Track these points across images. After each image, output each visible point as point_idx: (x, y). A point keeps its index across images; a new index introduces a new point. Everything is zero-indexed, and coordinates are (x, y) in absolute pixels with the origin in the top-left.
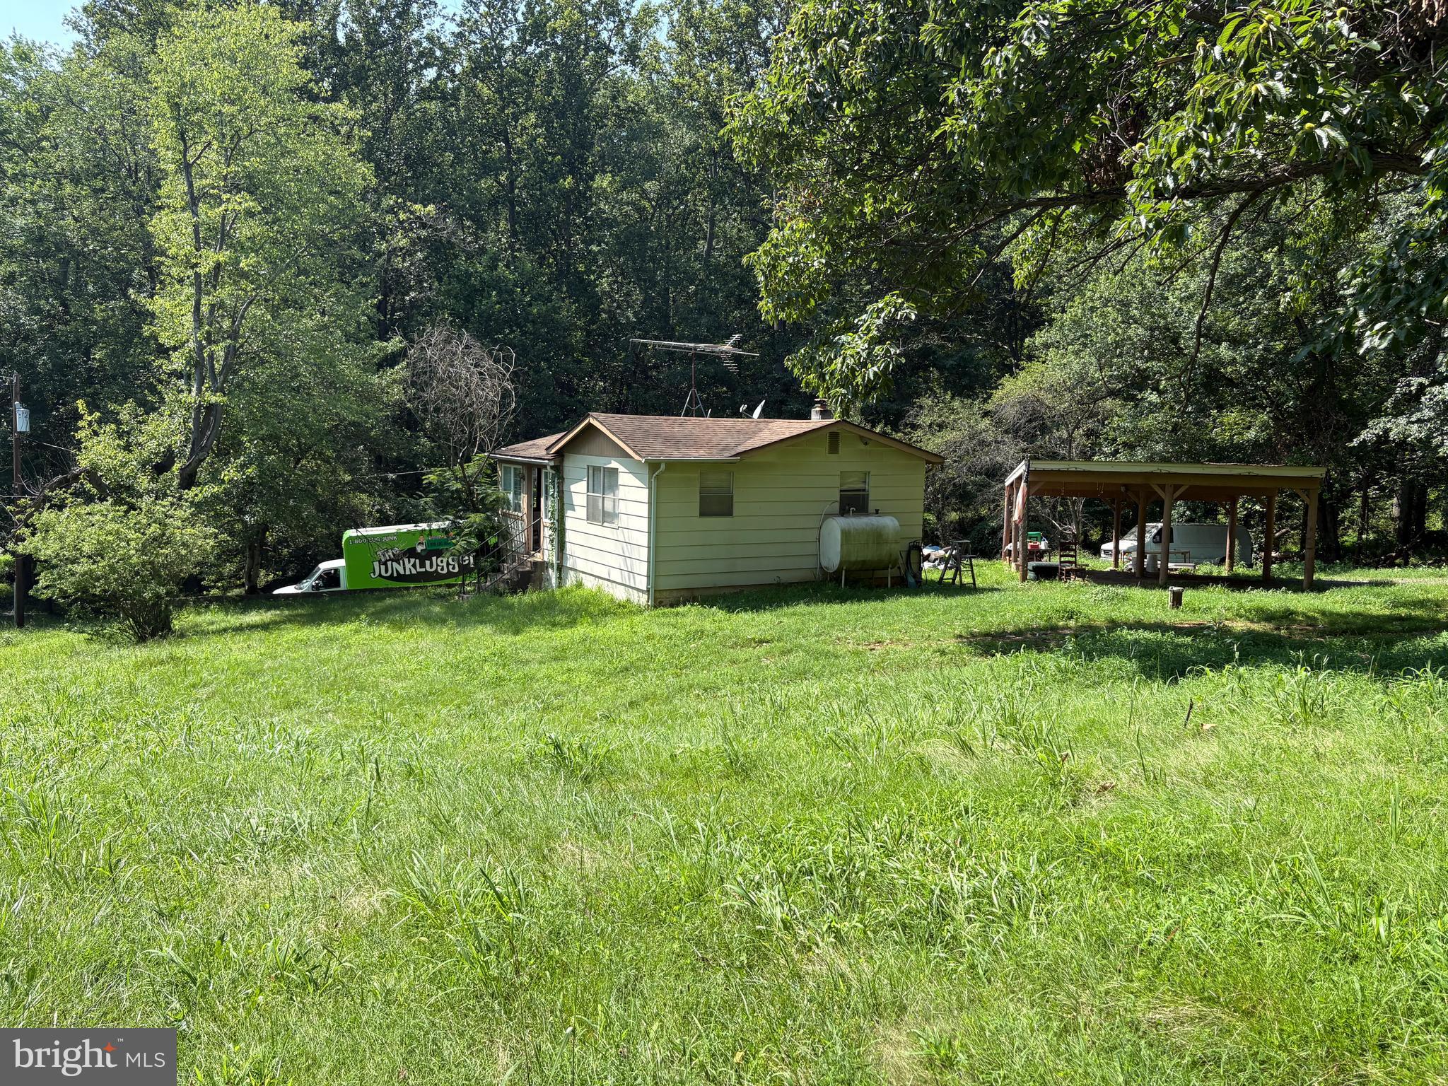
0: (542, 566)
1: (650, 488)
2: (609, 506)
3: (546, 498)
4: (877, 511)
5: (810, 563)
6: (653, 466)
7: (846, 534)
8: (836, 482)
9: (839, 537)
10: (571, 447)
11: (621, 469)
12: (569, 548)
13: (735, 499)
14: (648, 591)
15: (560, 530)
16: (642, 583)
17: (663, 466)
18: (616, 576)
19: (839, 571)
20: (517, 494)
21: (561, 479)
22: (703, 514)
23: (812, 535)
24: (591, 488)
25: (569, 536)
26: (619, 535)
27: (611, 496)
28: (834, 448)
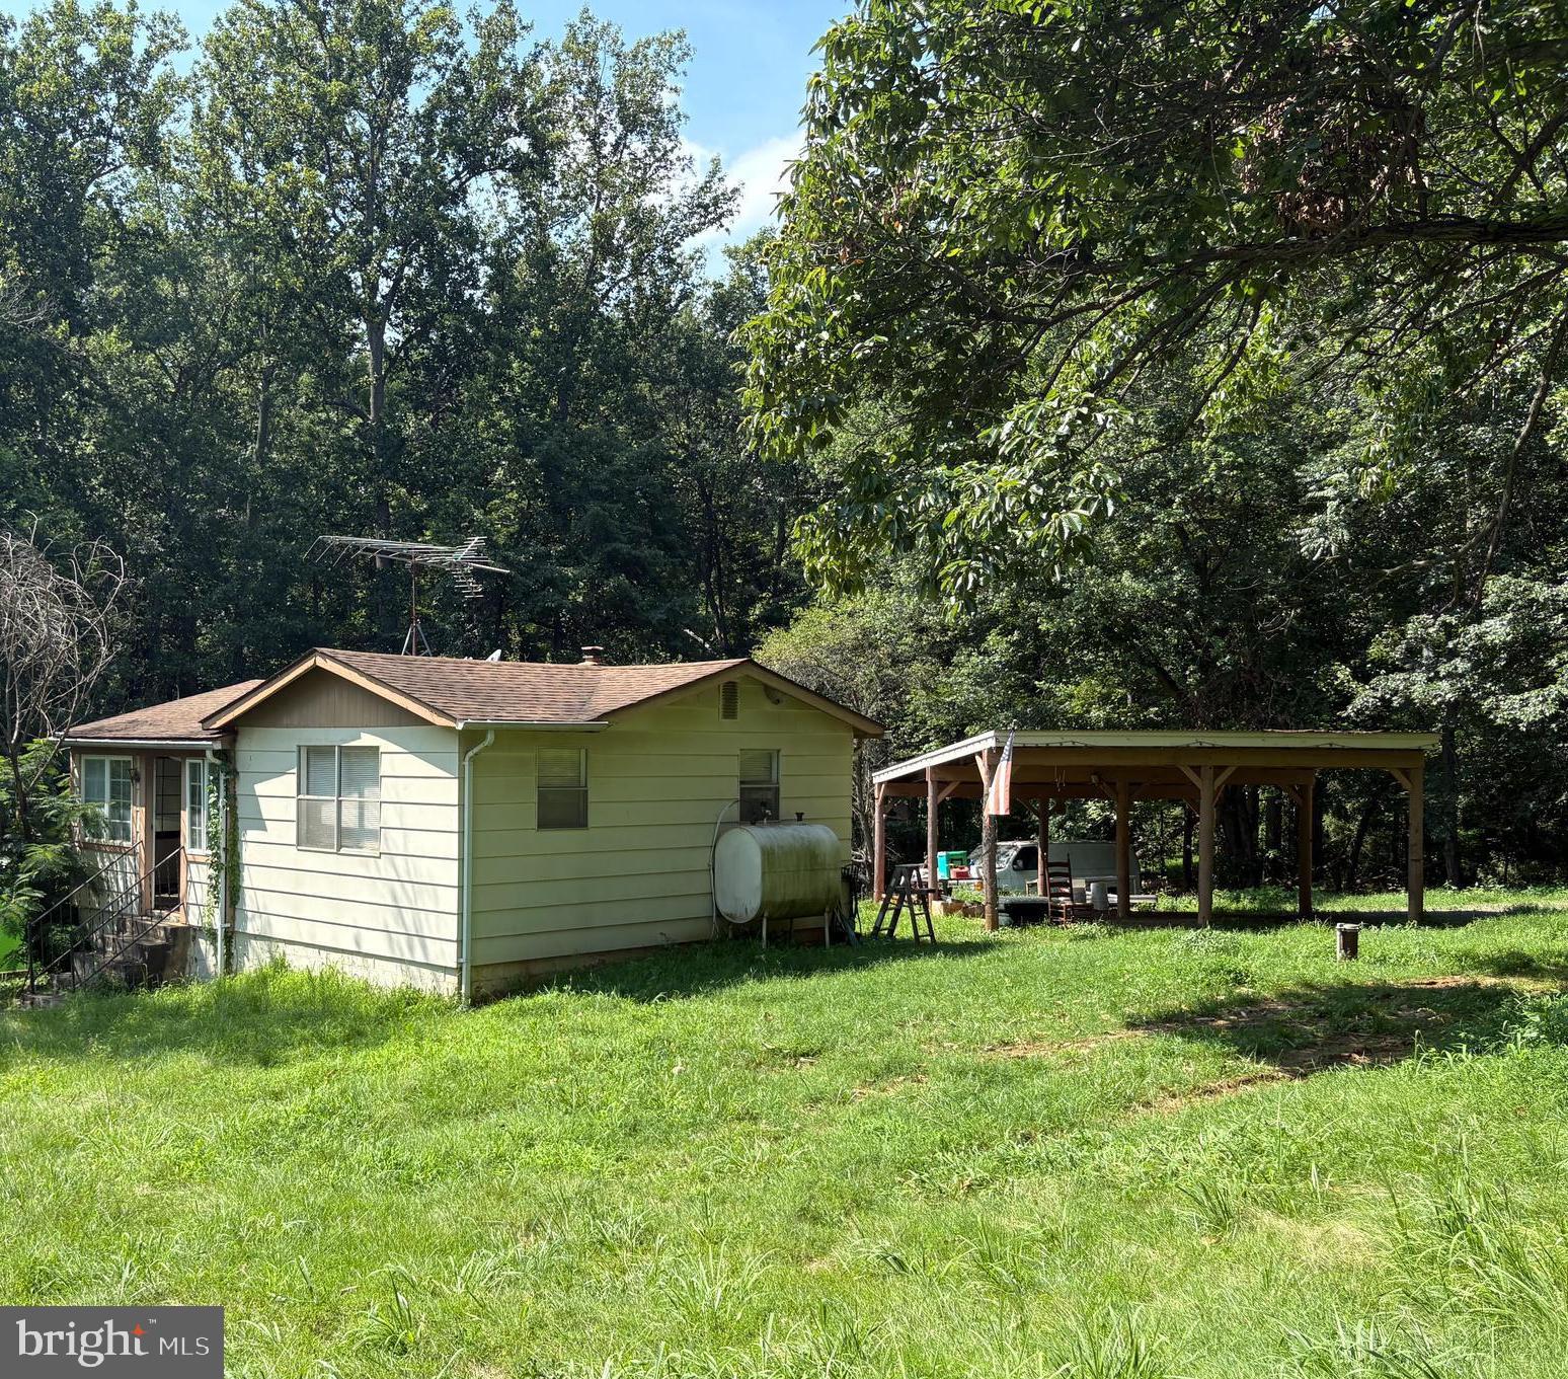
0: (183, 936)
1: (461, 779)
2: (350, 819)
3: (195, 811)
4: (800, 816)
5: (700, 908)
6: (470, 738)
7: (768, 855)
8: (734, 768)
9: (757, 860)
10: (263, 715)
11: (385, 745)
12: (250, 900)
13: (591, 798)
14: (460, 969)
15: (230, 869)
16: (448, 956)
17: (490, 737)
18: (374, 943)
19: (758, 919)
20: (120, 808)
21: (233, 773)
22: (544, 824)
23: (701, 860)
24: (305, 785)
25: (249, 877)
26: (384, 867)
27: (355, 797)
28: (730, 711)
